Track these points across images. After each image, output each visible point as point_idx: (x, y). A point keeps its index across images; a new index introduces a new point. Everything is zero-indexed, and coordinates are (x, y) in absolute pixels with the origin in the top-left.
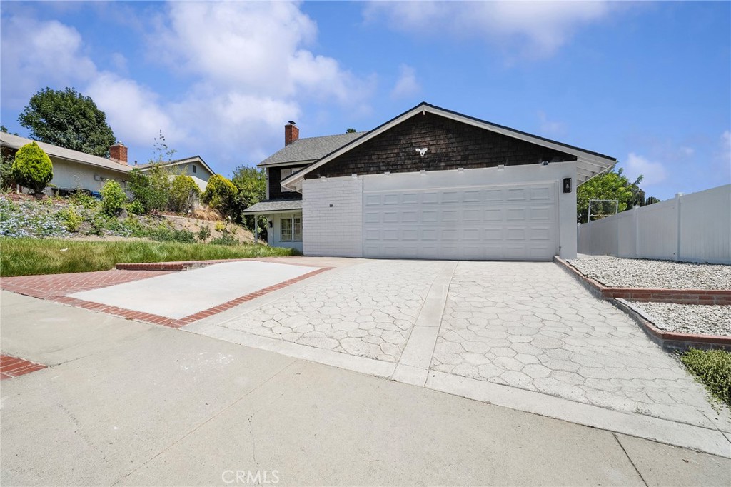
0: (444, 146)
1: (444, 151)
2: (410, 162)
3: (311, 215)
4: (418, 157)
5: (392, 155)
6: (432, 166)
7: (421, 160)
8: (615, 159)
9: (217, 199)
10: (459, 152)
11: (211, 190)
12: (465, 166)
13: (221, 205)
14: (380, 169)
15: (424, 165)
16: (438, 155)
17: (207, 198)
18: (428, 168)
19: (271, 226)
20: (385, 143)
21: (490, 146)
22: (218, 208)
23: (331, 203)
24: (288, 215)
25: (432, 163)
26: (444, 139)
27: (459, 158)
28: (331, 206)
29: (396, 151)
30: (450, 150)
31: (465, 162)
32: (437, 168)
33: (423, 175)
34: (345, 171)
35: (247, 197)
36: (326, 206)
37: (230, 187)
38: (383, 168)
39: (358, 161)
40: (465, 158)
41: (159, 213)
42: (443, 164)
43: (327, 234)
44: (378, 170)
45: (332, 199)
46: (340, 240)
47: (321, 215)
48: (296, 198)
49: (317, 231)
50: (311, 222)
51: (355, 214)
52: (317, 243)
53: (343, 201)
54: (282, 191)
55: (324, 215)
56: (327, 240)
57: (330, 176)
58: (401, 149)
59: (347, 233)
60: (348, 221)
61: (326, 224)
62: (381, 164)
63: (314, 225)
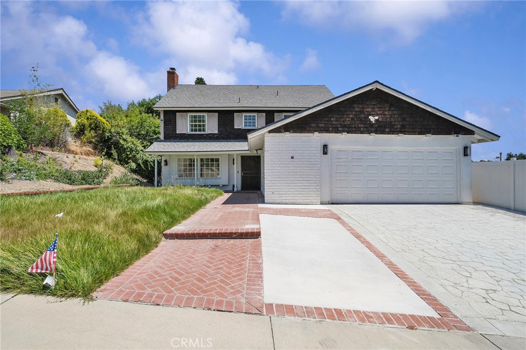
0: (388, 116)
1: (388, 120)
2: (362, 126)
3: (273, 165)
4: (369, 122)
5: (348, 119)
6: (380, 130)
7: (371, 125)
9: (89, 134)
10: (399, 122)
11: (84, 125)
12: (404, 132)
13: (93, 140)
14: (338, 129)
15: (373, 129)
16: (384, 122)
17: (78, 133)
18: (377, 132)
19: (166, 164)
20: (342, 109)
21: (421, 120)
22: (90, 142)
23: (293, 155)
24: (193, 156)
25: (380, 128)
26: (389, 111)
27: (399, 126)
28: (292, 158)
29: (351, 116)
30: (392, 120)
31: (403, 130)
32: (383, 132)
33: (373, 137)
34: (308, 129)
35: (118, 133)
36: (287, 157)
37: (104, 123)
38: (340, 129)
39: (319, 122)
40: (403, 126)
41: (34, 149)
42: (387, 130)
43: (288, 182)
44: (336, 131)
45: (294, 152)
46: (299, 187)
47: (283, 165)
48: (192, 139)
49: (279, 179)
50: (273, 171)
51: (315, 166)
52: (278, 190)
53: (303, 155)
54: (177, 133)
55: (285, 165)
56: (288, 187)
57: (293, 133)
58: (355, 115)
59: (307, 182)
60: (307, 171)
61: (287, 174)
62: (339, 126)
63: (276, 174)
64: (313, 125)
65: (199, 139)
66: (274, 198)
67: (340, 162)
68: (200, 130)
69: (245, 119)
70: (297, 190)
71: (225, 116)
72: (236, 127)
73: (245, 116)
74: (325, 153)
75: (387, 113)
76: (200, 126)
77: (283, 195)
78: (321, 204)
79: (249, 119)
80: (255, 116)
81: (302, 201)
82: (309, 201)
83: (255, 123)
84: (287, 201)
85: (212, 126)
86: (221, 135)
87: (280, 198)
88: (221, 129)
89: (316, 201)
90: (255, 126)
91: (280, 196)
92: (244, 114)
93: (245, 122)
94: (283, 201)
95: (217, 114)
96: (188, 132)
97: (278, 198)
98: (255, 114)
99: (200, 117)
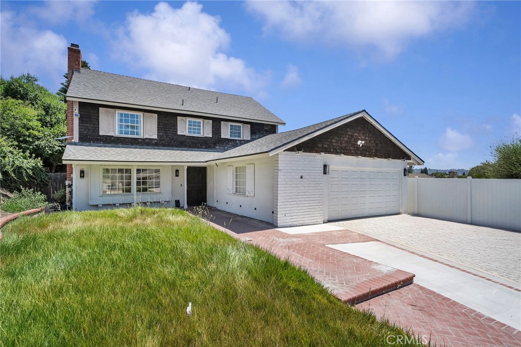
1: (368, 144)
2: (352, 149)
3: (286, 186)
4: (356, 146)
5: (343, 142)
6: (363, 154)
7: (360, 148)
8: (424, 162)
10: (374, 147)
12: (377, 156)
15: (359, 152)
16: (365, 147)
19: (83, 176)
23: (301, 174)
27: (374, 151)
28: (302, 177)
29: (346, 139)
30: (370, 144)
31: (376, 154)
32: (365, 155)
34: (316, 149)
36: (298, 177)
38: (338, 150)
39: (324, 143)
43: (298, 203)
44: (336, 152)
45: (303, 171)
46: (307, 208)
47: (294, 186)
48: (122, 144)
49: (290, 200)
50: (285, 192)
51: (318, 185)
52: (290, 212)
53: (310, 174)
54: (101, 134)
55: (296, 186)
56: (298, 208)
57: (304, 152)
58: (348, 139)
59: (312, 202)
60: (313, 191)
61: (297, 194)
62: (338, 148)
63: (288, 195)
64: (320, 145)
65: (132, 144)
66: (286, 221)
67: (334, 181)
68: (133, 133)
69: (189, 125)
70: (306, 211)
71: (167, 119)
72: (179, 133)
73: (189, 121)
74: (325, 173)
75: (367, 138)
76: (133, 127)
77: (294, 217)
78: (324, 223)
79: (194, 125)
80: (200, 123)
81: (309, 221)
82: (315, 221)
83: (200, 130)
84: (297, 223)
85: (149, 129)
86: (160, 140)
87: (292, 220)
88: (161, 134)
89: (320, 220)
90: (200, 133)
91: (292, 217)
92: (188, 119)
93: (189, 129)
94: (294, 223)
95: (156, 116)
96: (117, 134)
97: (289, 221)
98: (201, 120)
99: (132, 116)
